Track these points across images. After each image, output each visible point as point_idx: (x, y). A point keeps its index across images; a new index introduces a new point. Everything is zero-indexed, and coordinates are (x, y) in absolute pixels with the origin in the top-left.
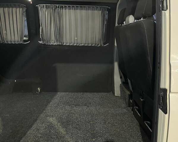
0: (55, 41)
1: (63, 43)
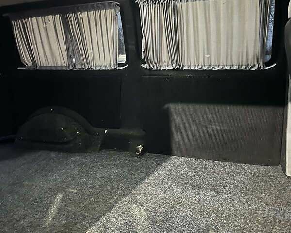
0: (168, 63)
1: (183, 66)
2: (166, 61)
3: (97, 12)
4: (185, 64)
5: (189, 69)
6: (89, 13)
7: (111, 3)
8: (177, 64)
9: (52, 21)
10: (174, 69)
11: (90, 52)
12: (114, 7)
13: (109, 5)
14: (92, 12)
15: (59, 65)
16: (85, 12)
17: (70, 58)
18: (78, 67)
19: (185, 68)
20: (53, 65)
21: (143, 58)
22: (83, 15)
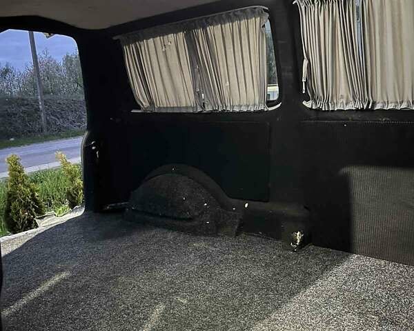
0: (348, 99)
1: (374, 103)
2: (345, 95)
5: (385, 108)
6: (223, 26)
7: (255, 8)
8: (363, 100)
9: (173, 43)
10: (357, 110)
11: (225, 84)
12: (260, 15)
13: (253, 12)
14: (227, 25)
15: (184, 105)
16: (217, 24)
17: (198, 95)
18: (209, 109)
19: (378, 107)
20: (176, 105)
21: (304, 92)
22: (215, 31)
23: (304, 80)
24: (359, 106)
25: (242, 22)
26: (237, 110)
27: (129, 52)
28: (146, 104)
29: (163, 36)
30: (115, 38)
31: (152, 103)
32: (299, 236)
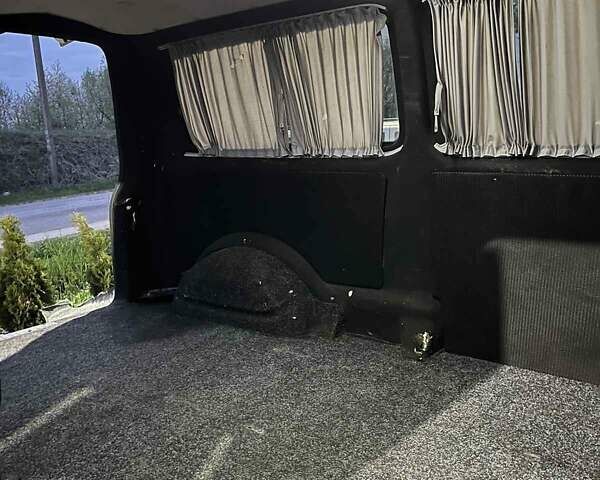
0: (499, 141)
1: (537, 148)
2: (495, 135)
3: (338, 30)
4: (543, 142)
5: (553, 156)
6: (320, 32)
7: (367, 8)
8: (521, 143)
10: (513, 157)
11: (322, 118)
12: (374, 17)
13: (364, 12)
14: (326, 31)
15: (262, 148)
16: (311, 30)
17: (282, 132)
18: (297, 152)
19: (543, 153)
20: (249, 148)
21: (436, 131)
22: (308, 39)
23: (436, 113)
24: (516, 151)
25: (347, 27)
26: (338, 154)
27: (182, 69)
28: (206, 145)
29: (233, 45)
30: (161, 48)
31: (214, 143)
32: (425, 338)
